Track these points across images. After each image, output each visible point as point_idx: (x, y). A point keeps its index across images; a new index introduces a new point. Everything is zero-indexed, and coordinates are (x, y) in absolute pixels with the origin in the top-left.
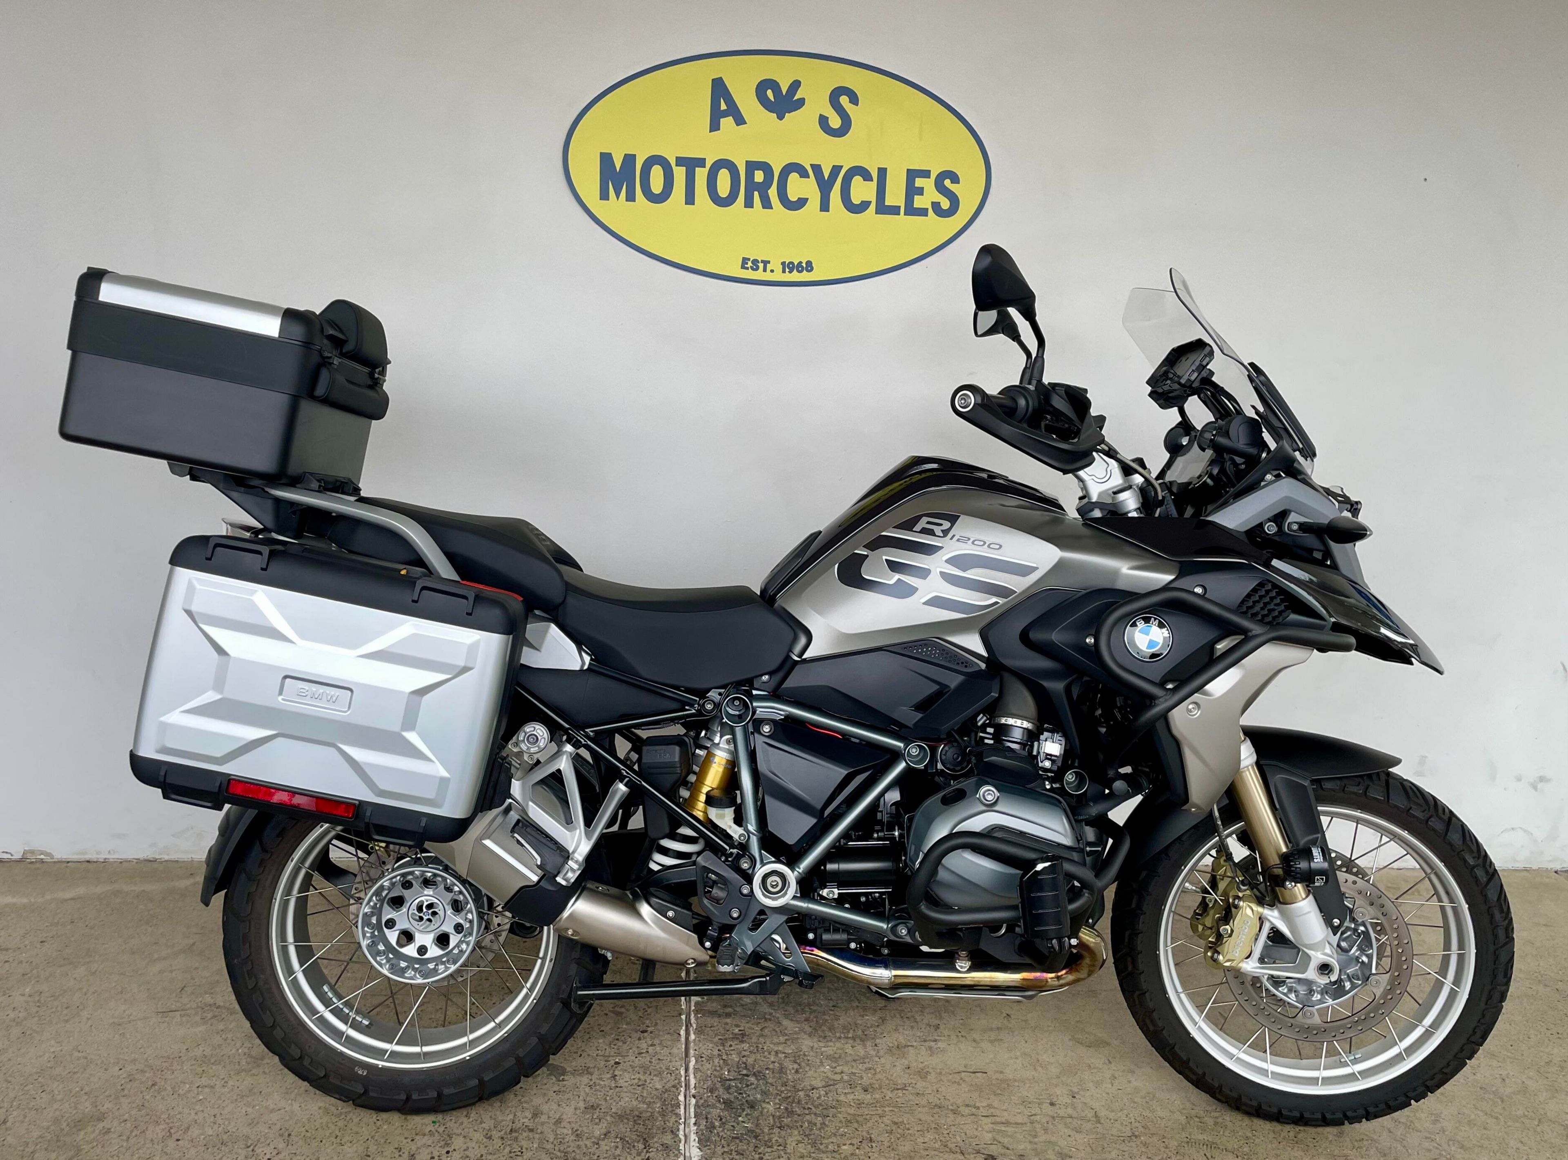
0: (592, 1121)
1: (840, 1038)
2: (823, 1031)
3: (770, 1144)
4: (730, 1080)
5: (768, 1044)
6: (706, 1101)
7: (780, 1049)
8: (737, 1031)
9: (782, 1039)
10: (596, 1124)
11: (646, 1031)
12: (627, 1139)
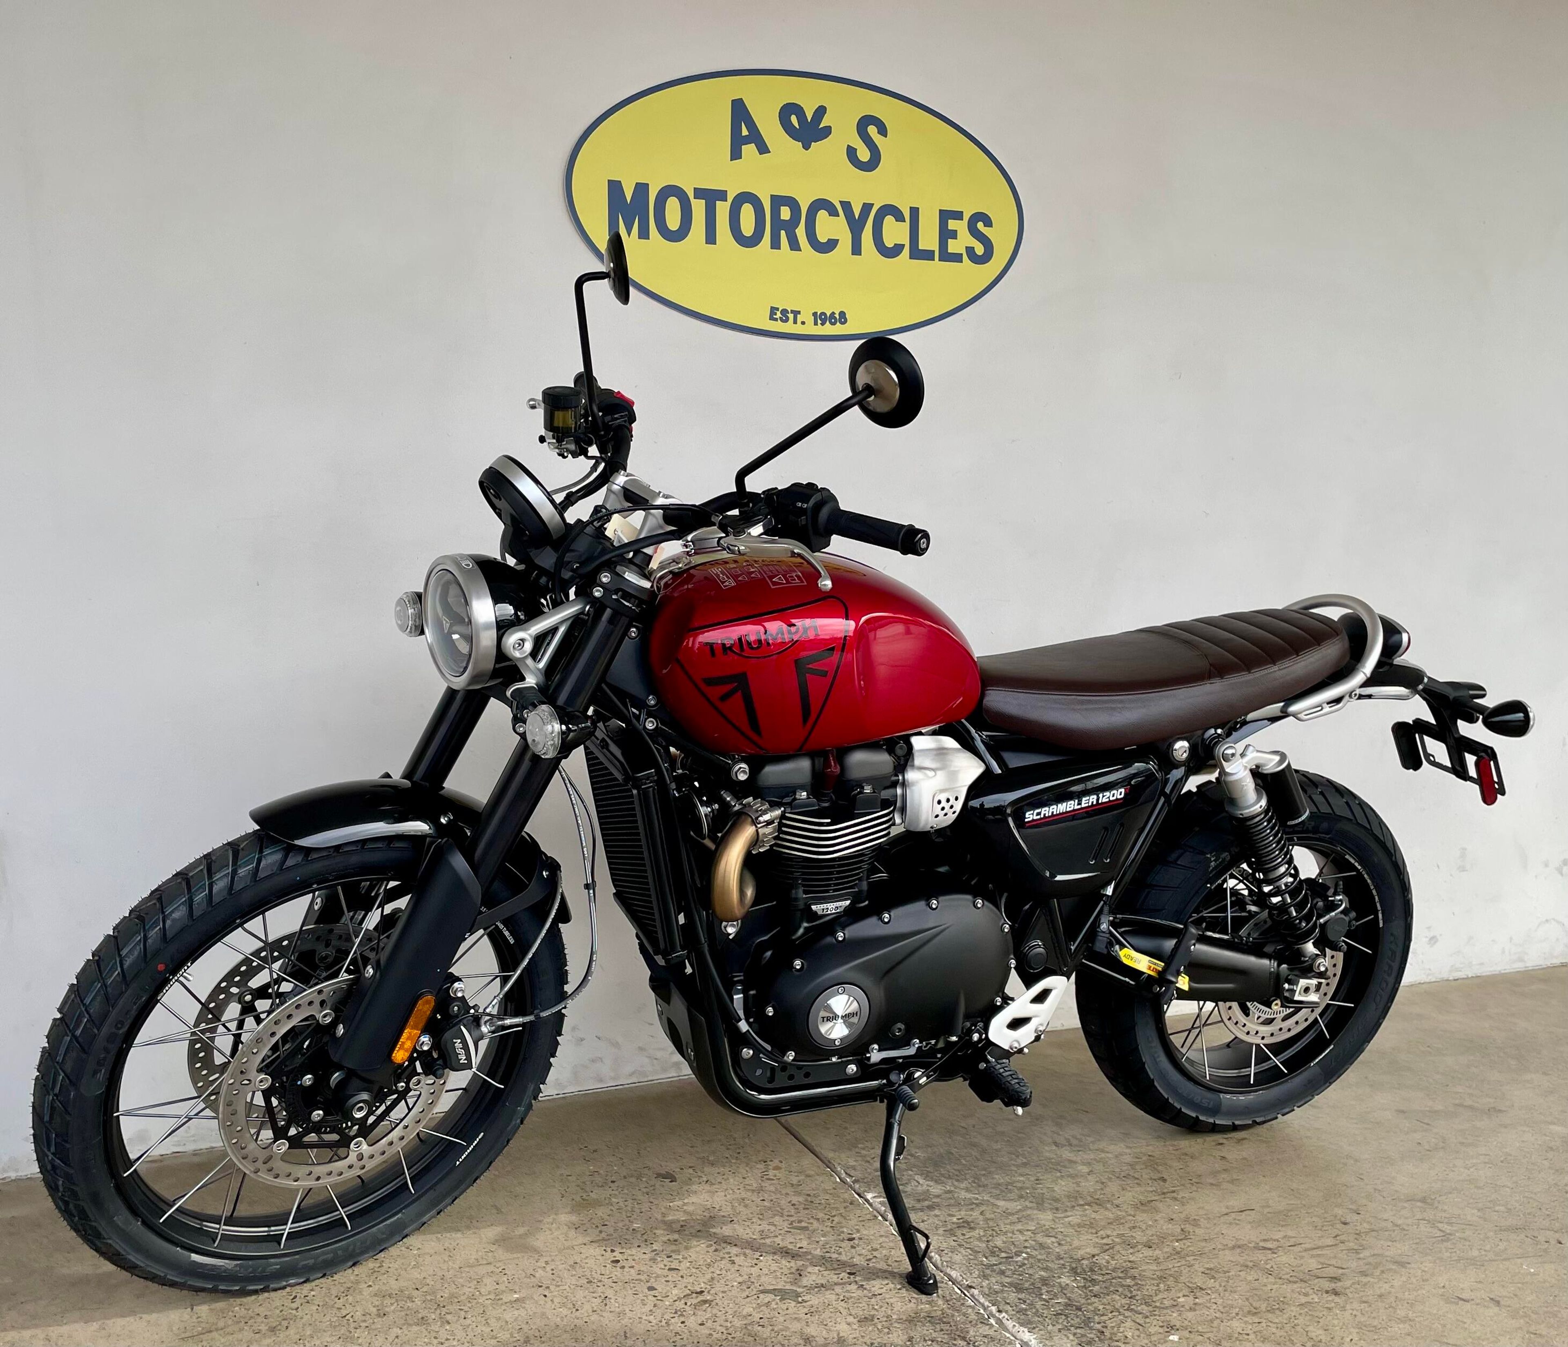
0: (880, 1332)
1: (1074, 1207)
2: (1050, 1204)
3: (1101, 1312)
4: (996, 1265)
5: (1002, 1226)
6: (990, 1288)
7: (1019, 1226)
8: (955, 1220)
9: (1014, 1218)
10: (888, 1333)
11: (854, 1239)
12: (940, 1339)
